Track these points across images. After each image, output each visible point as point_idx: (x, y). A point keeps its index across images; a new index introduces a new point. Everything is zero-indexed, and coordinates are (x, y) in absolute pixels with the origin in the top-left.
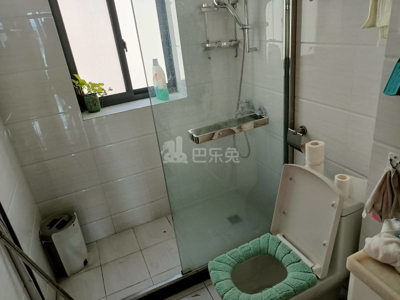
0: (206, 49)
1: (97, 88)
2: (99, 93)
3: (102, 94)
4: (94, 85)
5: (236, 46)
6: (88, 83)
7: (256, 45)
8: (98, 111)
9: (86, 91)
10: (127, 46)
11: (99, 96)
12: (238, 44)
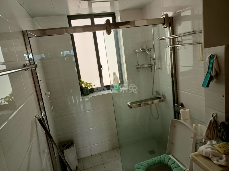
0: (138, 68)
1: (88, 85)
2: (89, 87)
3: (90, 87)
4: (87, 83)
5: (151, 67)
6: (85, 82)
7: (159, 67)
8: (89, 95)
9: (83, 86)
10: (103, 67)
11: (89, 88)
12: (152, 66)
